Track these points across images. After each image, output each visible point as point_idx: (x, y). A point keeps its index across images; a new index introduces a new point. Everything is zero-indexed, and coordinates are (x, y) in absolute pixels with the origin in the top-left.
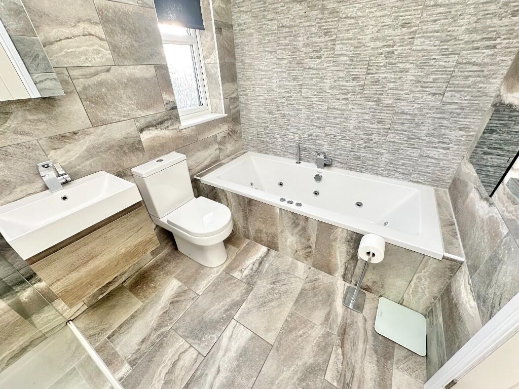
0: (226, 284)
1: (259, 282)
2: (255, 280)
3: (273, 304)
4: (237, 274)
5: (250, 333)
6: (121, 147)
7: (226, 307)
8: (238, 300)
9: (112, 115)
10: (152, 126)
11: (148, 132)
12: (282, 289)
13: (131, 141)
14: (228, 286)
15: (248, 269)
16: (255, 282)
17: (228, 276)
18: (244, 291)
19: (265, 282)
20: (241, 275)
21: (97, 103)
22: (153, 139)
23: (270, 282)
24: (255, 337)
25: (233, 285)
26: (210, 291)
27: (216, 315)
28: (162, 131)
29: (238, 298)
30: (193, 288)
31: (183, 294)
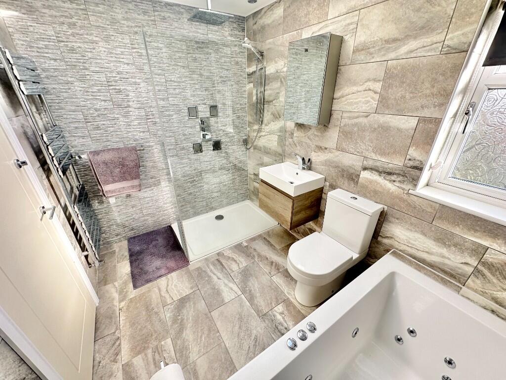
0: (273, 297)
1: (263, 325)
2: (267, 322)
3: (237, 328)
4: (280, 308)
5: (226, 301)
6: (343, 170)
7: (253, 291)
8: (254, 301)
9: (351, 148)
10: (377, 171)
11: (370, 173)
12: (245, 344)
13: (352, 171)
14: (271, 298)
15: (282, 320)
16: (264, 321)
17: (280, 301)
18: (260, 308)
19: (260, 330)
20: (278, 311)
21: (346, 136)
22: (371, 182)
23: (258, 335)
24: (222, 303)
25: (269, 302)
26: (272, 284)
27: (250, 284)
28: (384, 180)
29: (256, 302)
30: (280, 274)
31: (276, 268)
